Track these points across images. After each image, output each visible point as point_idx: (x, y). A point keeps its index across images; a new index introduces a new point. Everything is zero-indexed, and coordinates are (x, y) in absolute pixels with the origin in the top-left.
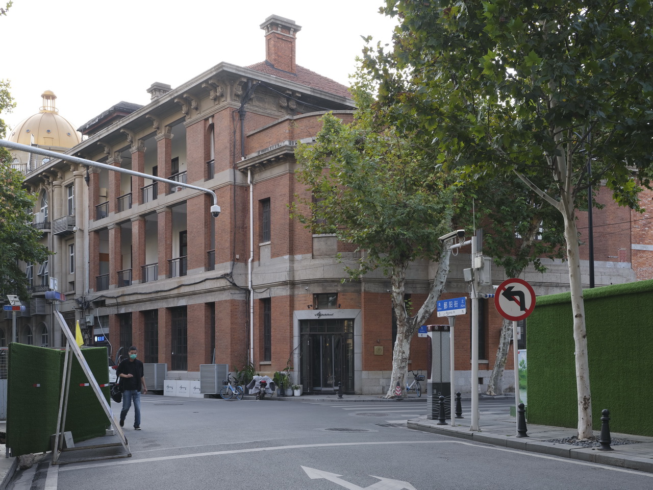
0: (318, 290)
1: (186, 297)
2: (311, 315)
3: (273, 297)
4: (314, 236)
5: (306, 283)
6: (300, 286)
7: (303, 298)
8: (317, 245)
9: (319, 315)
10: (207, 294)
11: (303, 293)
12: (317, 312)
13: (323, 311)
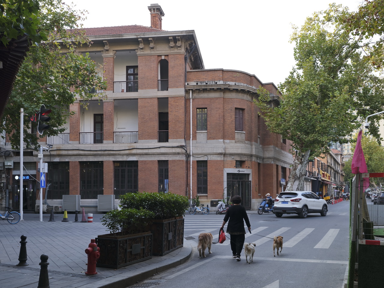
0: (238, 159)
1: (136, 156)
2: (235, 171)
3: (209, 160)
4: (236, 131)
5: (231, 155)
6: (228, 156)
7: (230, 162)
8: (237, 136)
9: (239, 171)
10: (160, 155)
11: (230, 159)
12: (238, 169)
13: (241, 170)
